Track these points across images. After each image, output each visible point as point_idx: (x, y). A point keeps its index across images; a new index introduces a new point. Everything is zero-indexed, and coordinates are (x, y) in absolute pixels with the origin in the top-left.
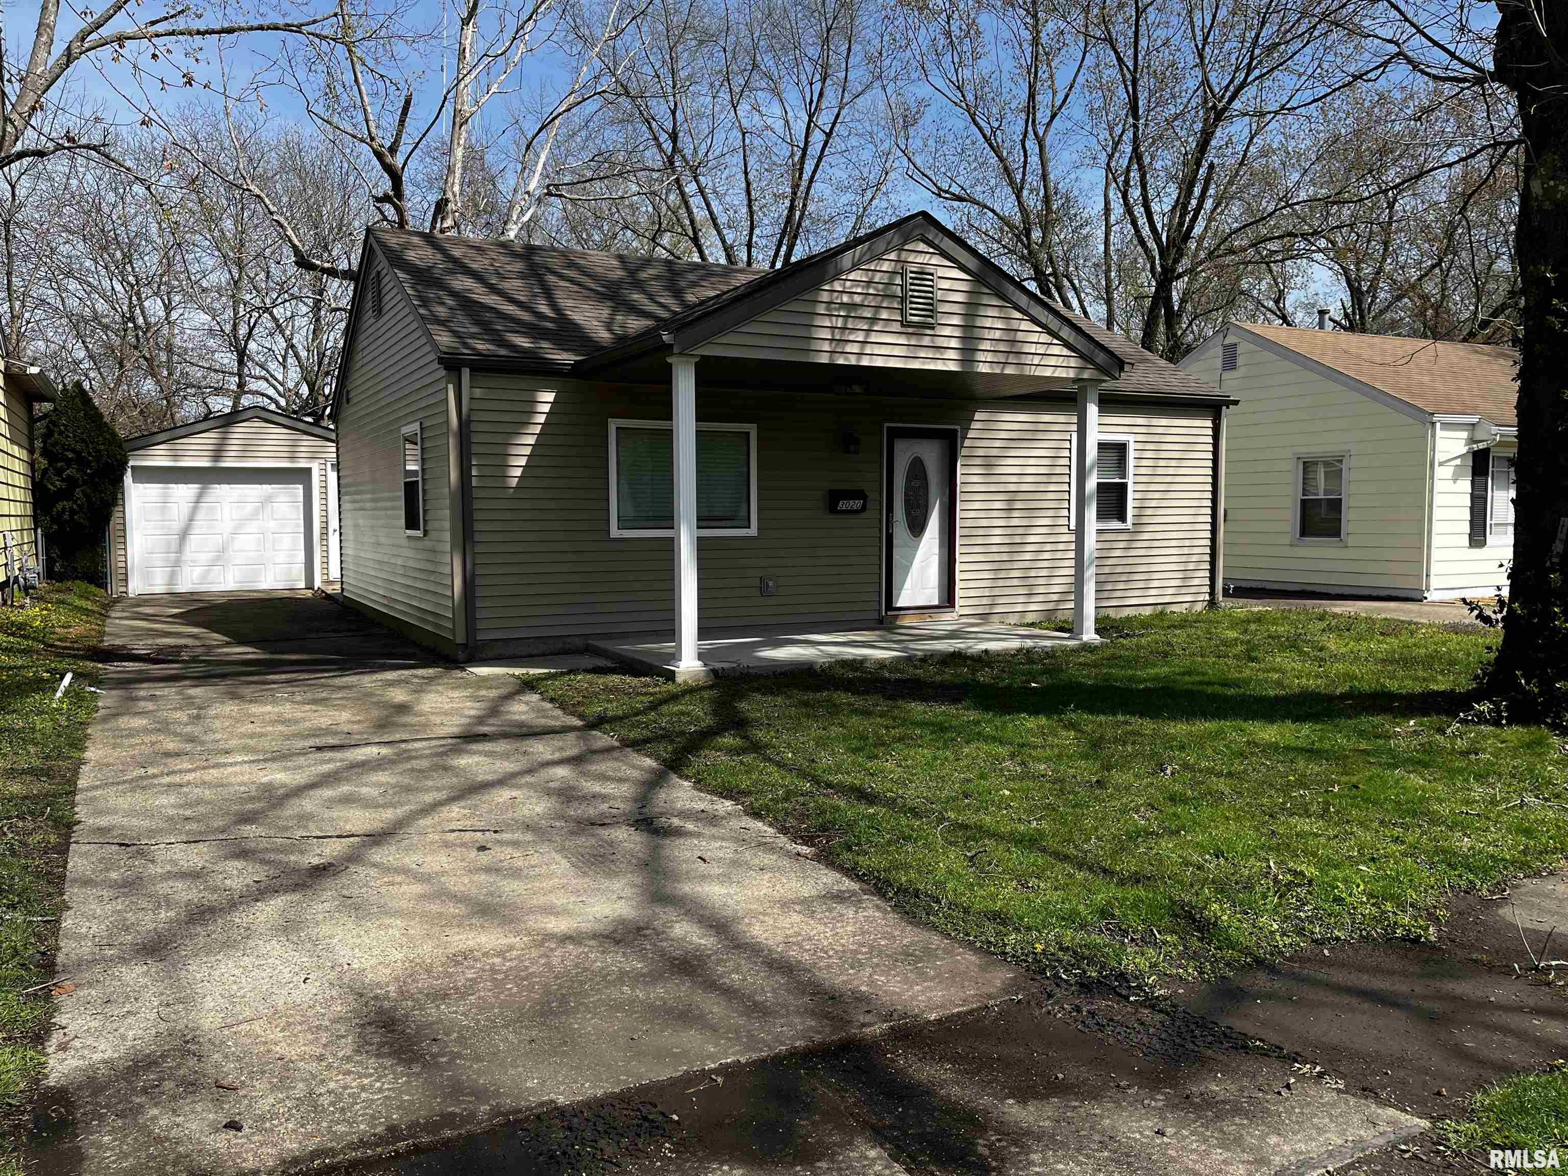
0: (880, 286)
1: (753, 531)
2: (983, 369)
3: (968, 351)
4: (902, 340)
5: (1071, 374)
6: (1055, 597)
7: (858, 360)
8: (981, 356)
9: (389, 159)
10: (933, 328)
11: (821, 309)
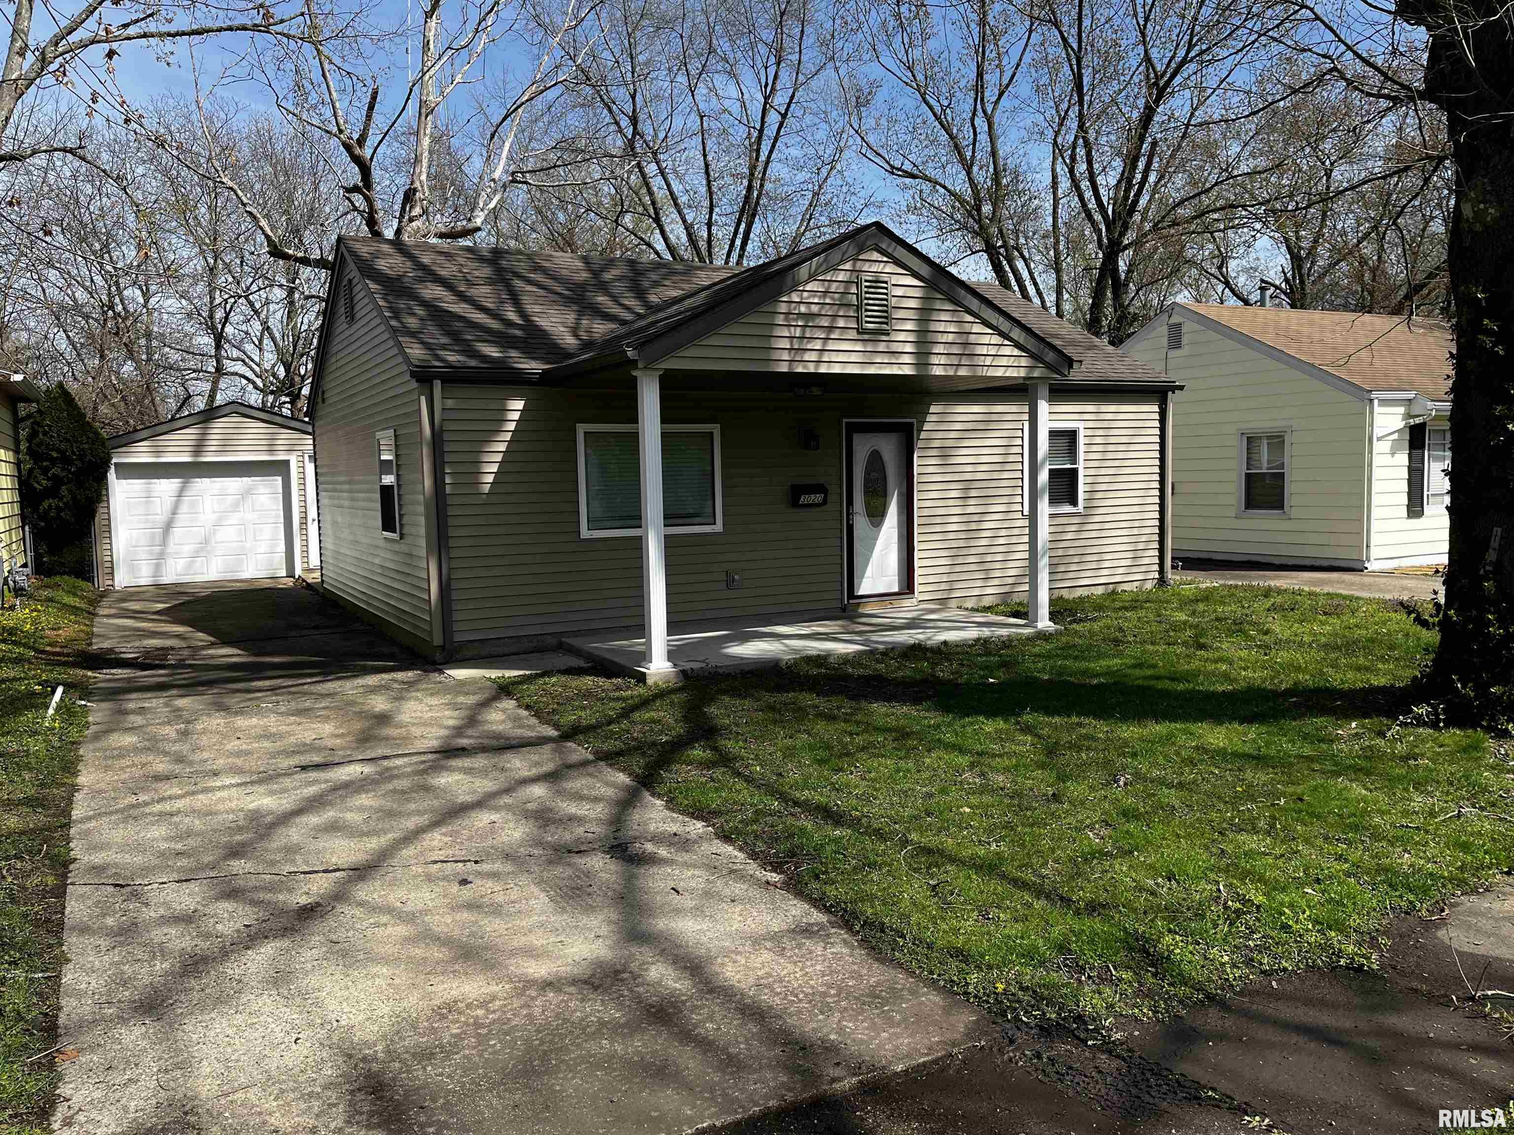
0: (837, 296)
1: (718, 527)
2: (938, 371)
3: (923, 354)
4: (859, 347)
5: (1022, 373)
6: (1010, 581)
7: (817, 367)
8: (935, 360)
9: (357, 151)
10: (888, 334)
11: (780, 320)
